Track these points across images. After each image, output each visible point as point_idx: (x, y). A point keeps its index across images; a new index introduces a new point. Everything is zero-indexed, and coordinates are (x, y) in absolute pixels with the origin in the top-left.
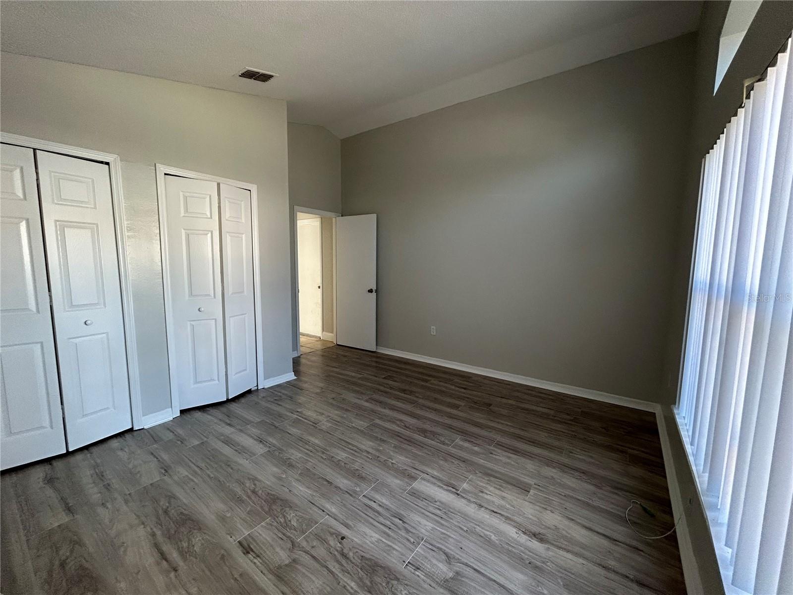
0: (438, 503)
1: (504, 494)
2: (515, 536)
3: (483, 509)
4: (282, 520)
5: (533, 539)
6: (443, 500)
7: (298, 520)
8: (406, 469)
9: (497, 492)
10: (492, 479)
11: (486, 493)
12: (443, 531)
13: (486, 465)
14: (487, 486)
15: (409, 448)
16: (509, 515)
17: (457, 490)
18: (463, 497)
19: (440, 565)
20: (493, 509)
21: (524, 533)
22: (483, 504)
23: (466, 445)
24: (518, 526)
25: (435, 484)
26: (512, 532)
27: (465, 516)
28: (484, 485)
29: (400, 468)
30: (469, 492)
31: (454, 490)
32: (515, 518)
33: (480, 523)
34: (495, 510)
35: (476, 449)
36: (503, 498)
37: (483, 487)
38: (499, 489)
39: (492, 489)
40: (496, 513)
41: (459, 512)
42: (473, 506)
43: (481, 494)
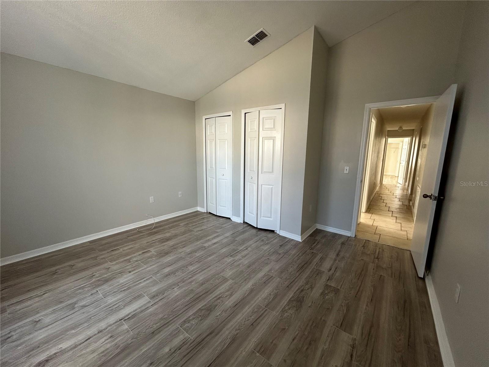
0: (122, 307)
1: (95, 354)
2: (60, 346)
3: (96, 332)
5: (46, 358)
6: (122, 310)
8: (164, 294)
9: (102, 349)
10: (119, 350)
11: (107, 340)
12: (101, 307)
13: (136, 352)
14: (113, 343)
15: (188, 299)
16: (76, 349)
17: (125, 320)
18: (116, 322)
19: (84, 303)
20: (91, 339)
21: (55, 354)
22: (100, 334)
23: (177, 342)
24: (62, 352)
25: (140, 308)
26: (65, 345)
27: (100, 320)
28: (116, 341)
29: (166, 292)
30: (116, 329)
31: (126, 318)
32: (71, 353)
33: (89, 327)
34: (89, 340)
35: (167, 350)
36: (93, 352)
37: (115, 340)
38: (103, 352)
39: (109, 346)
40: (86, 341)
41: (106, 317)
42: (104, 327)
43: (109, 335)
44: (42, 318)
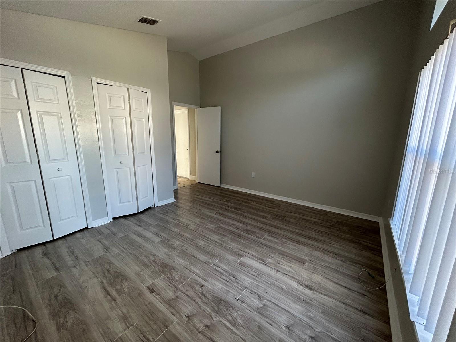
0: (254, 269)
1: (291, 265)
2: (296, 287)
3: (279, 273)
4: (170, 276)
5: (306, 288)
6: (257, 268)
7: (178, 277)
8: (237, 251)
9: (287, 264)
10: (284, 257)
11: (281, 264)
12: (257, 284)
13: (282, 249)
14: (282, 261)
15: (239, 240)
16: (293, 276)
17: (265, 262)
18: (268, 266)
19: (255, 301)
20: (285, 273)
21: (302, 285)
22: (279, 270)
23: (270, 238)
24: (299, 282)
25: (253, 259)
26: (294, 284)
27: (270, 276)
28: (280, 260)
29: (234, 251)
30: (273, 264)
31: (263, 262)
32: (297, 278)
33: (278, 280)
34: (286, 273)
35: (276, 240)
36: (290, 267)
37: (279, 261)
38: (288, 262)
39: (284, 262)
40: (287, 275)
41: (266, 274)
42: (274, 271)
43: (278, 265)
44: (283, 327)
